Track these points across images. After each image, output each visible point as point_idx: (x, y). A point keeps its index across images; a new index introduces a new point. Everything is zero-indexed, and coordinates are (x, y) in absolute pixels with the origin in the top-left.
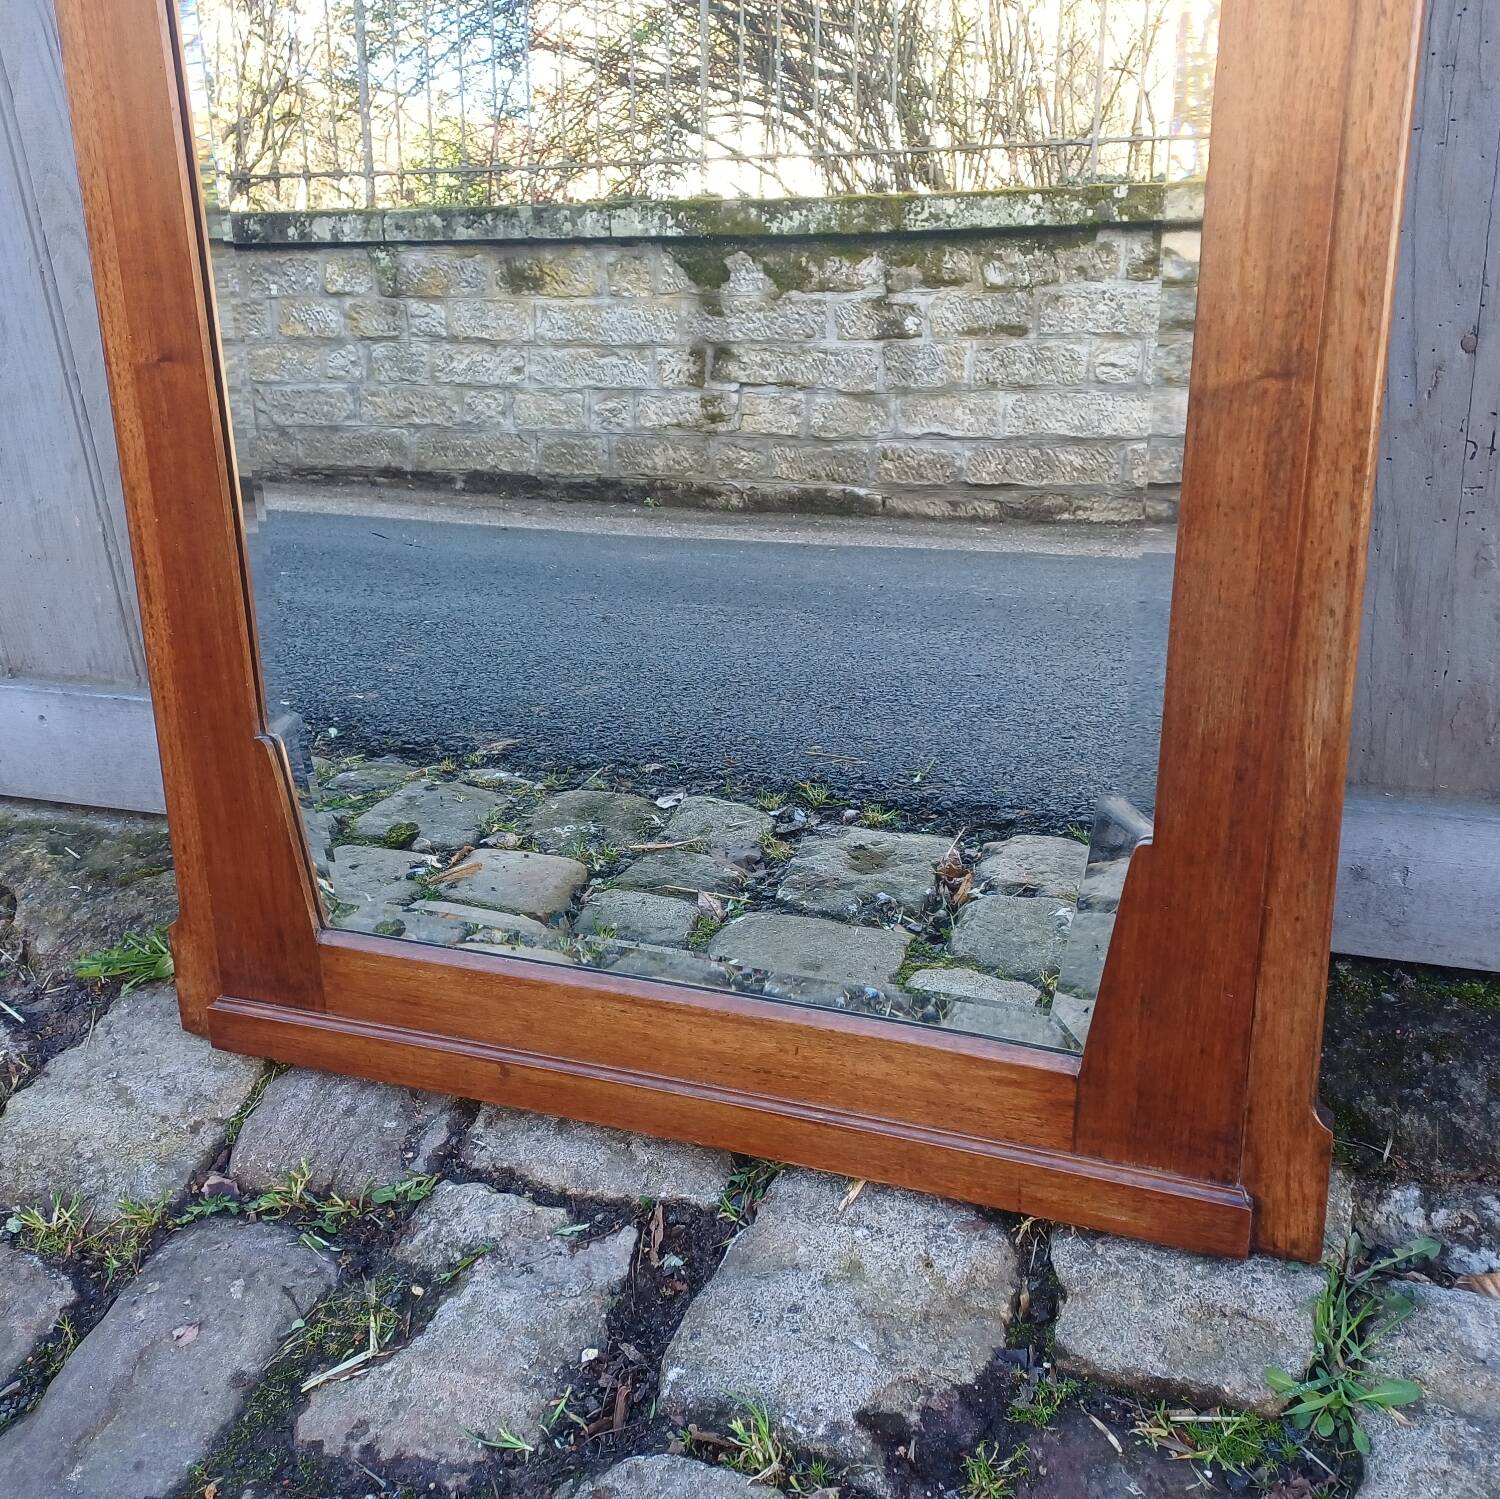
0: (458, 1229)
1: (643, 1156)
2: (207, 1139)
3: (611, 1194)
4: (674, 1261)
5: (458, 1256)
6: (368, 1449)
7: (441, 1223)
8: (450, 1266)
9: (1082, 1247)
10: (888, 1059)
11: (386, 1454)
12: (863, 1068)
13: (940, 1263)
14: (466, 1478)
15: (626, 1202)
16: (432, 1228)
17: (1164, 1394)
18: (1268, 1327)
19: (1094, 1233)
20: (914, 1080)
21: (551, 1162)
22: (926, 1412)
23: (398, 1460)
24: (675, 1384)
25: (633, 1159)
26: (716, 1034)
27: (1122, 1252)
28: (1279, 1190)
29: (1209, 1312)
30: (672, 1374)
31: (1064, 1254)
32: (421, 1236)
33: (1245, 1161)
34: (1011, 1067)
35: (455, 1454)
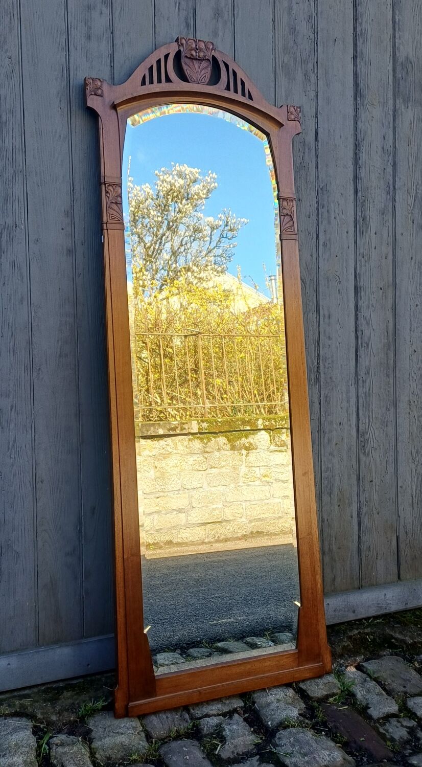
0: (211, 724)
1: (227, 702)
2: (143, 734)
3: (227, 710)
4: (247, 715)
5: (215, 728)
6: (237, 754)
7: (207, 725)
8: (216, 730)
9: (303, 684)
10: (270, 661)
11: (241, 753)
12: (266, 664)
13: (288, 694)
14: (255, 750)
15: (230, 711)
16: (206, 726)
17: (327, 697)
18: (333, 682)
19: (303, 681)
20: (274, 663)
21: (212, 710)
22: (304, 712)
23: (243, 753)
24: (271, 724)
25: (225, 704)
26: (240, 668)
27: (309, 682)
28: (326, 661)
29: (325, 684)
30: (269, 723)
31: (302, 685)
32: (205, 729)
33: (321, 658)
34: (288, 654)
35: (251, 748)
